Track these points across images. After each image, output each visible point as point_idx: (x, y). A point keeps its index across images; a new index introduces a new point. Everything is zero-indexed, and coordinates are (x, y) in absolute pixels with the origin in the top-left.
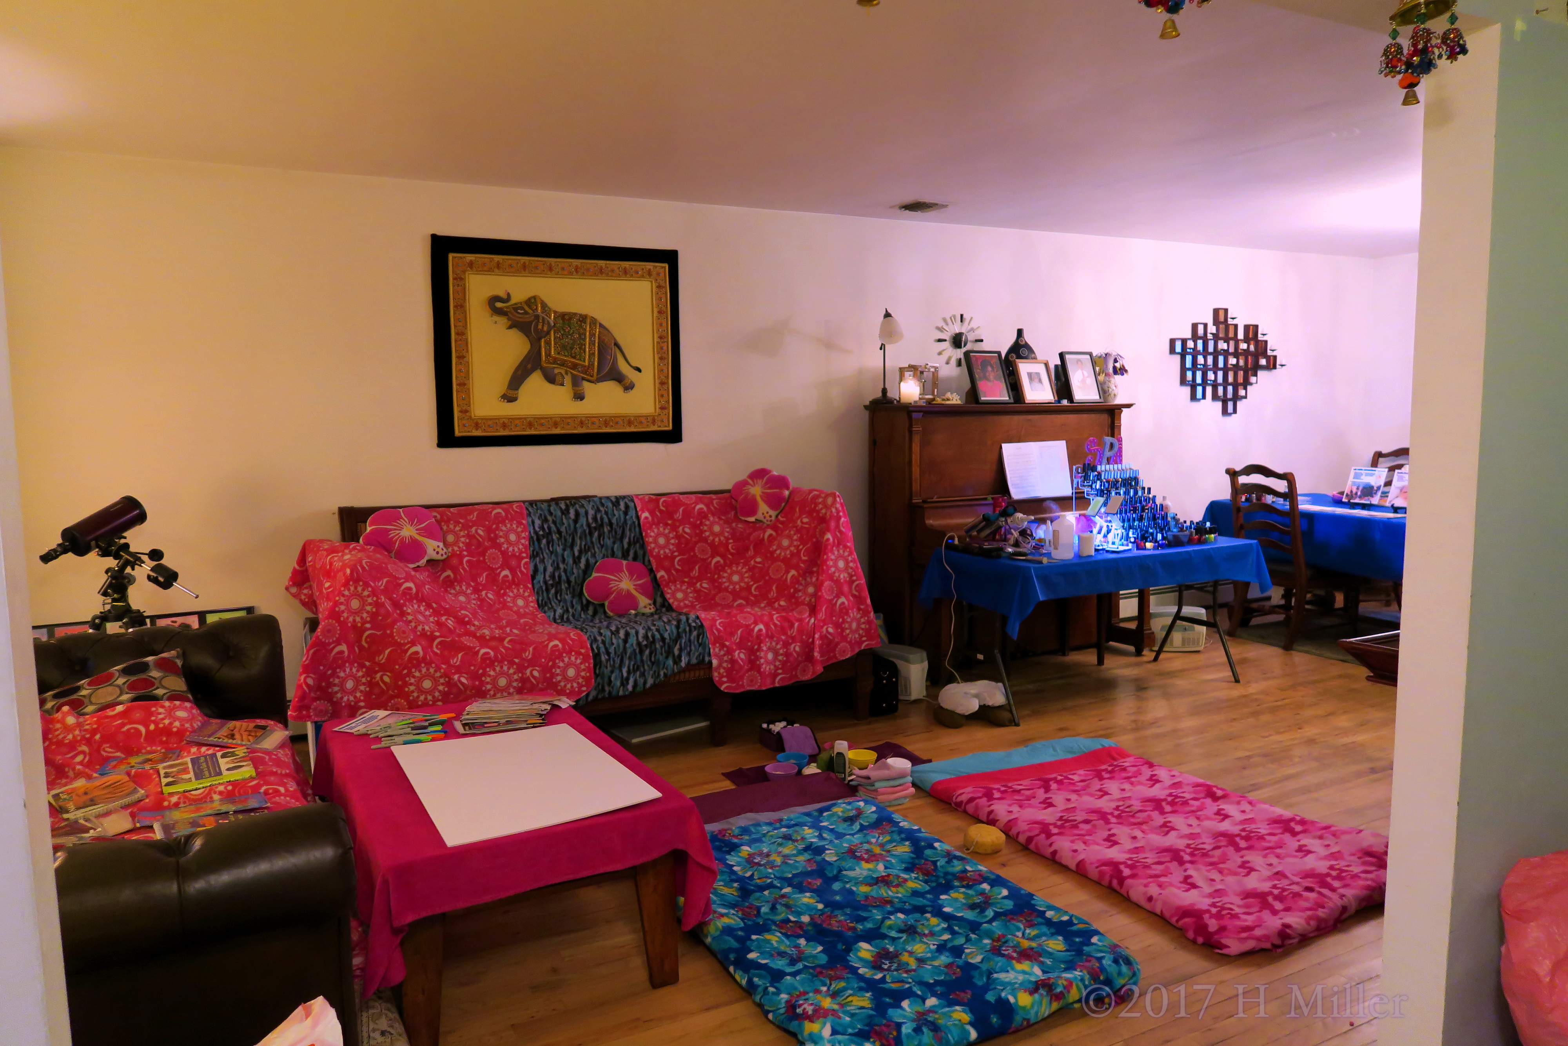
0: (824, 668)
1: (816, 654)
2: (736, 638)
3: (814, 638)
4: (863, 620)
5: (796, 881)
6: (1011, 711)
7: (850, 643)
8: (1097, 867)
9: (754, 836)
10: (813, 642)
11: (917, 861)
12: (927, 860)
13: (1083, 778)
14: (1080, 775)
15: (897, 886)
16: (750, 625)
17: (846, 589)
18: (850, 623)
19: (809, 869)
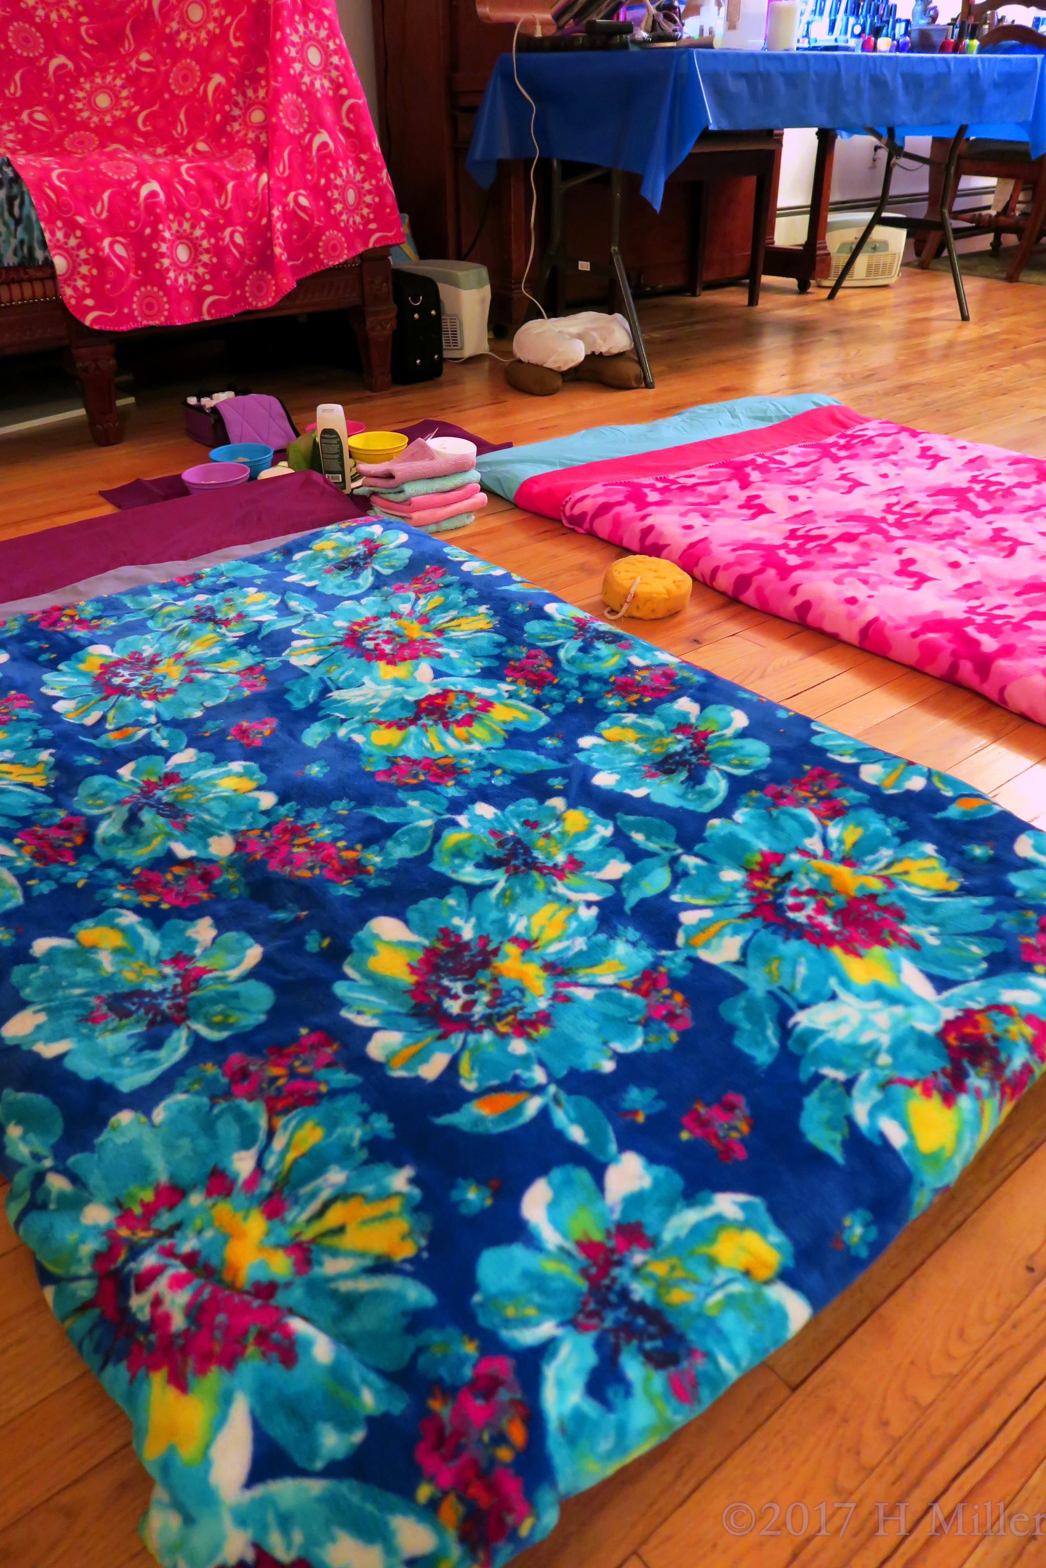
0: (298, 282)
1: (278, 250)
2: (101, 209)
3: (270, 216)
4: (367, 186)
5: (211, 727)
6: (640, 363)
7: (345, 231)
8: (914, 635)
9: (128, 618)
10: (270, 226)
11: (509, 651)
12: (532, 646)
13: (800, 459)
14: (794, 455)
15: (468, 721)
16: (129, 182)
17: (328, 114)
18: (343, 191)
19: (247, 692)
